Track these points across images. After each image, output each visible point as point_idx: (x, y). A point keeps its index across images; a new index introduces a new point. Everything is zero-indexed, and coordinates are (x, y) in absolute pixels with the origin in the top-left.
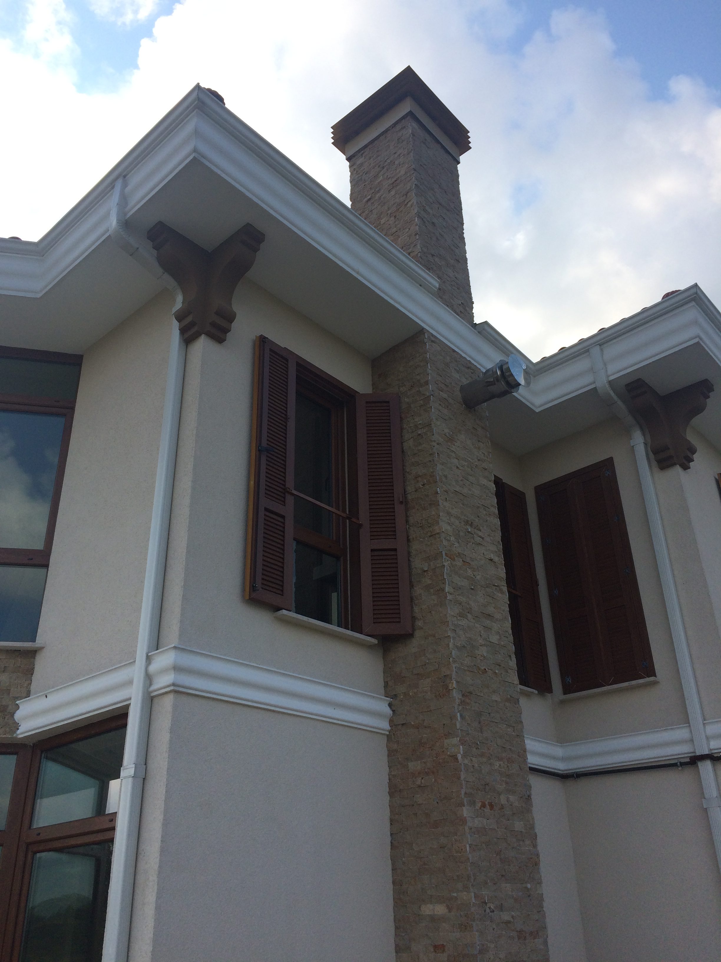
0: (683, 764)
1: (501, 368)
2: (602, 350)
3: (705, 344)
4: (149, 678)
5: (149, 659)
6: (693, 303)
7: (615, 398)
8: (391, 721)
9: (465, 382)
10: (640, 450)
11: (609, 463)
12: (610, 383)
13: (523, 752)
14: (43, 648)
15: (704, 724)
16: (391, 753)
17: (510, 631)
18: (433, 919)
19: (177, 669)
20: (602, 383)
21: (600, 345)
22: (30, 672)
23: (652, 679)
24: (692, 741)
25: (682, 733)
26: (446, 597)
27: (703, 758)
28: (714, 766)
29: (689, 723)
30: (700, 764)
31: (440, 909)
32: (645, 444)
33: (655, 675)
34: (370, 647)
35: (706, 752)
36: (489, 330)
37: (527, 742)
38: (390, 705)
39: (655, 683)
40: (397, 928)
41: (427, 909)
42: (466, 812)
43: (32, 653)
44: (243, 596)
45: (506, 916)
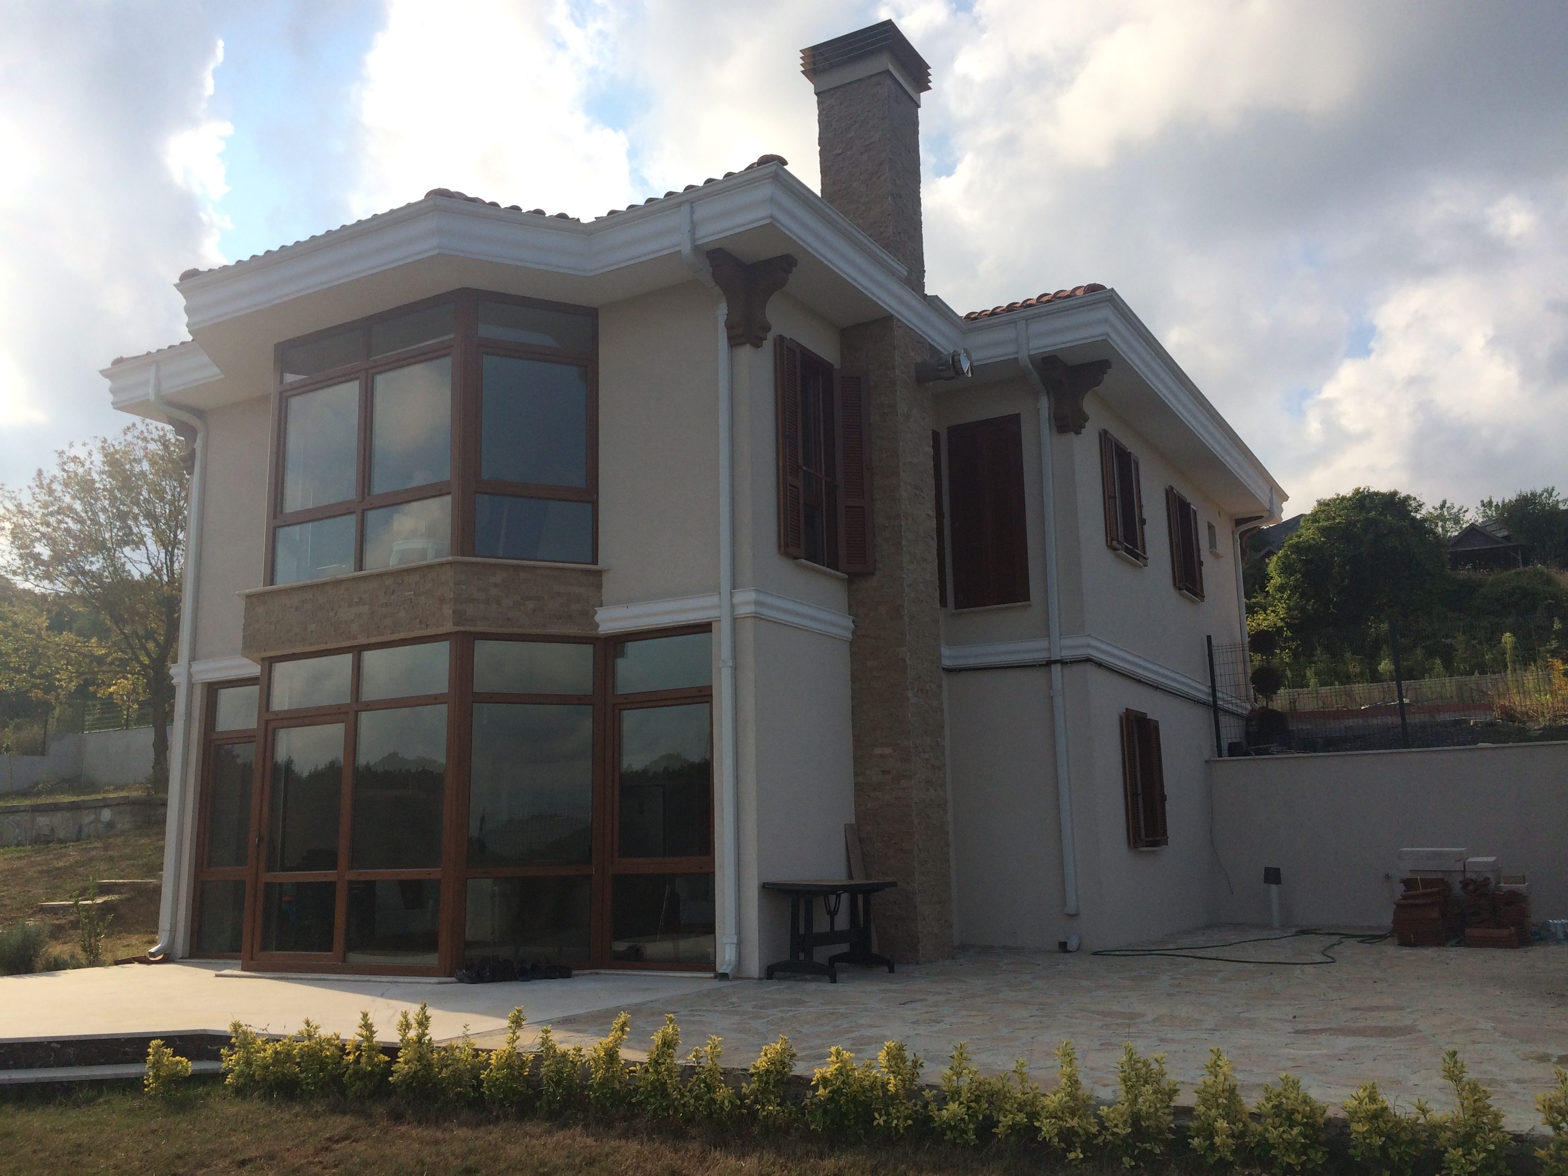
0: (1040, 666)
1: (953, 358)
2: (1027, 324)
3: (1114, 341)
4: (733, 607)
5: (731, 594)
6: (1107, 303)
7: (1030, 366)
8: (853, 633)
9: (919, 360)
10: (1045, 413)
11: (1015, 419)
12: (1030, 357)
13: (939, 657)
14: (606, 571)
15: (1060, 639)
16: (853, 655)
17: (937, 570)
18: (882, 756)
19: (757, 603)
20: (1023, 356)
21: (1026, 320)
22: (599, 586)
23: (1027, 603)
24: (1049, 649)
25: (1044, 644)
26: (902, 549)
27: (1056, 662)
28: (1062, 668)
29: (1049, 637)
30: (1053, 666)
31: (888, 751)
32: (1049, 408)
33: (1029, 600)
34: (841, 580)
35: (1059, 658)
36: (939, 303)
37: (942, 649)
38: (853, 621)
39: (1029, 606)
40: (855, 762)
41: (878, 751)
42: (910, 694)
43: (599, 574)
44: (779, 550)
45: (927, 756)
